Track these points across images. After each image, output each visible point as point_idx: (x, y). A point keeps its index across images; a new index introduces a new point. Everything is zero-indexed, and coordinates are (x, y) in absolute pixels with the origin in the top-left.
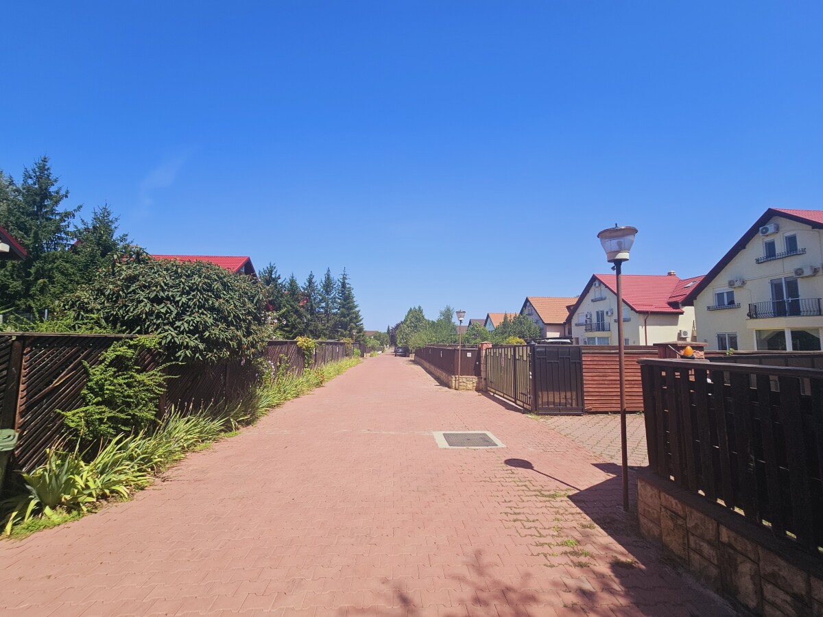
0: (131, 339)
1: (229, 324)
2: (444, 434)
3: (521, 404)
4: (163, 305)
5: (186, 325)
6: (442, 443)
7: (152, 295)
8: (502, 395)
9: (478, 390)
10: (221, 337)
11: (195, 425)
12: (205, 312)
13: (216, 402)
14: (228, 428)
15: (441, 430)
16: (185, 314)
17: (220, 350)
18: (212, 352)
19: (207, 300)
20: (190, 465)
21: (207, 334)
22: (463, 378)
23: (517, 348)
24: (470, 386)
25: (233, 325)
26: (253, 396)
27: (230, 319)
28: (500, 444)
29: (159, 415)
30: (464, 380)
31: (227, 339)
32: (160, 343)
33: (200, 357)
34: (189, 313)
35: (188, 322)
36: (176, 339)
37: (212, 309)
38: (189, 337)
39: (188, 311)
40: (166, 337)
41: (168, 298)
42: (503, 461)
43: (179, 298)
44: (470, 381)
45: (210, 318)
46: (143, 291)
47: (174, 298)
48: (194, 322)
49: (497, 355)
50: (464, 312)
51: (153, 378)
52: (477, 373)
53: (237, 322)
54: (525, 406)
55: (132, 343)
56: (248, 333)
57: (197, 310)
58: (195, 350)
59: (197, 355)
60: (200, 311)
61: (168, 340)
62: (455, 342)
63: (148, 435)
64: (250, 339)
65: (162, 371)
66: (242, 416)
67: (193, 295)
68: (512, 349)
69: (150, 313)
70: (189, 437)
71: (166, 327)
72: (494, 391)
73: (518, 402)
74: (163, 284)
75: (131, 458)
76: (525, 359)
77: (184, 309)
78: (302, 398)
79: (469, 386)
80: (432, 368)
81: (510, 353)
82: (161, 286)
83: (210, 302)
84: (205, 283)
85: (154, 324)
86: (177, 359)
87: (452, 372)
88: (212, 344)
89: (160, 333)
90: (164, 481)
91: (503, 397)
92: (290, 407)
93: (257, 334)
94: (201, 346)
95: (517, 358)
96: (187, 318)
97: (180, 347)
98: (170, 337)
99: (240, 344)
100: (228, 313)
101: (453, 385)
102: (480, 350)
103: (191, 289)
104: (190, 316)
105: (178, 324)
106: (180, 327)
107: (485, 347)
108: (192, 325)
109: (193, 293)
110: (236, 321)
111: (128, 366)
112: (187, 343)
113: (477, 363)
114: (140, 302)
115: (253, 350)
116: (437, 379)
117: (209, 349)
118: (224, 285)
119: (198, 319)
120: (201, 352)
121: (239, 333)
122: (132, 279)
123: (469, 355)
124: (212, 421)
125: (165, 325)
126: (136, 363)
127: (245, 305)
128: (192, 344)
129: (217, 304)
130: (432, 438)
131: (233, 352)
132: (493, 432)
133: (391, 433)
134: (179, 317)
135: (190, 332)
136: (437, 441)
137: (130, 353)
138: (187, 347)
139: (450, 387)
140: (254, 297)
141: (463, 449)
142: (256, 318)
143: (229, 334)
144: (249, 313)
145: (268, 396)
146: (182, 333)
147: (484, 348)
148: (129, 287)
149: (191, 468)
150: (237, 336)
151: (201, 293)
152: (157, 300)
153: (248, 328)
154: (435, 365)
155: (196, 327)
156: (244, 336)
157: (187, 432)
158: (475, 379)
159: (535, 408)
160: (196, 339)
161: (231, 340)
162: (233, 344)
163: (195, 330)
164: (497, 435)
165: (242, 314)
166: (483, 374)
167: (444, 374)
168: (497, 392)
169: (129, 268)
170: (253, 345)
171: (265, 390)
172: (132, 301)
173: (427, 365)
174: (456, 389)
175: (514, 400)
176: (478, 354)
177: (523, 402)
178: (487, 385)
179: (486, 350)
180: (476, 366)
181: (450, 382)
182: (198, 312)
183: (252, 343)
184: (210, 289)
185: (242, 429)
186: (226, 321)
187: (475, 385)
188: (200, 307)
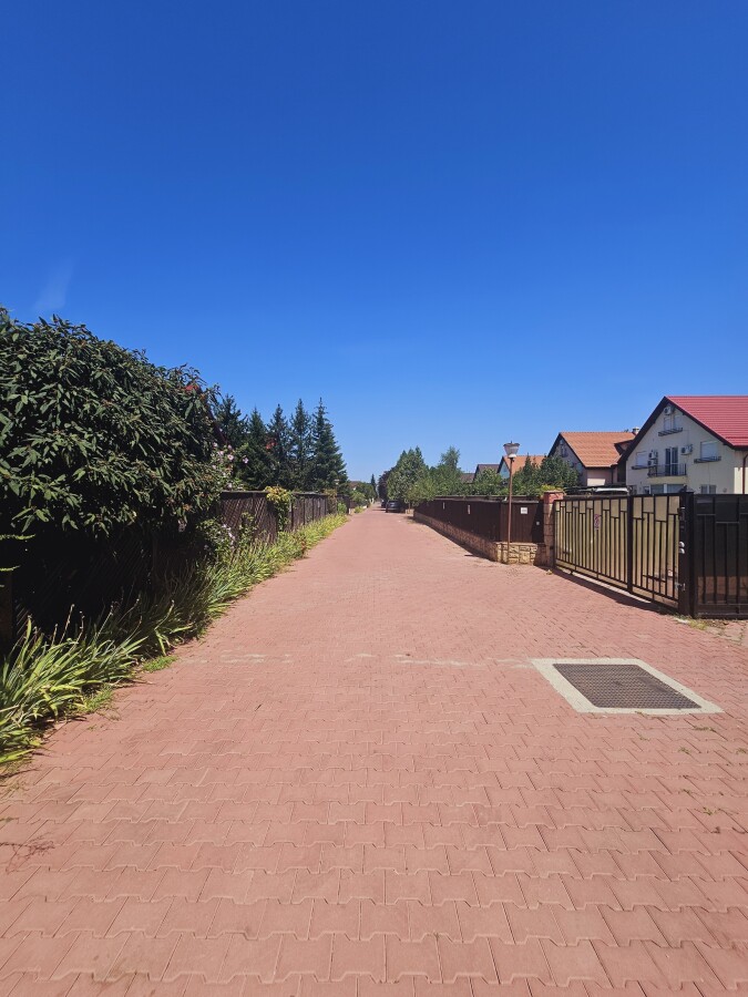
1: (134, 454)
2: (556, 666)
3: (650, 595)
8: (595, 575)
9: (538, 563)
10: (115, 480)
11: (77, 660)
12: (79, 429)
14: (150, 651)
15: (543, 655)
16: (35, 432)
17: (117, 508)
18: (97, 511)
19: (80, 404)
21: (81, 473)
22: (515, 546)
24: (526, 558)
25: (142, 457)
26: (201, 585)
27: (133, 443)
30: (517, 549)
31: (129, 483)
33: (73, 523)
34: (41, 431)
35: (40, 448)
36: (12, 484)
38: (43, 480)
39: (39, 426)
43: (15, 396)
44: (528, 550)
45: (90, 440)
48: (52, 449)
49: (583, 510)
50: (517, 445)
52: (536, 536)
53: (151, 450)
54: (658, 598)
56: (176, 475)
57: (59, 422)
58: (58, 507)
59: (65, 520)
60: (67, 426)
64: (181, 485)
66: (177, 626)
68: (624, 503)
70: (61, 687)
72: (573, 567)
73: (635, 589)
76: (662, 518)
77: (30, 421)
78: (280, 578)
79: (524, 558)
80: (451, 529)
81: (617, 508)
83: (87, 407)
84: (72, 366)
87: (497, 536)
88: (98, 495)
91: (597, 579)
93: (194, 478)
94: (73, 500)
95: (637, 514)
96: (38, 440)
97: (22, 501)
99: (158, 493)
100: (129, 431)
101: (499, 556)
102: (542, 503)
103: (43, 377)
104: (45, 435)
105: (18, 451)
106: (21, 459)
107: (552, 498)
108: (48, 455)
109: (47, 387)
110: (148, 450)
112: (40, 493)
113: (538, 523)
115: (188, 508)
116: (463, 544)
117: (89, 506)
119: (62, 442)
120: (74, 513)
121: (157, 474)
123: (524, 511)
124: (118, 644)
127: (165, 419)
128: (49, 495)
129: (102, 413)
131: (145, 511)
134: (18, 437)
135: (46, 469)
136: (558, 690)
138: (40, 501)
139: (493, 560)
140: (185, 407)
142: (191, 447)
143: (132, 475)
144: (179, 436)
145: (225, 582)
146: (26, 471)
147: (551, 501)
150: (151, 479)
151: (67, 387)
153: (174, 465)
154: (456, 524)
155: (59, 459)
156: (169, 481)
157: (56, 677)
158: (534, 547)
159: (687, 605)
160: (62, 485)
161: (139, 487)
162: (144, 495)
163: (56, 467)
165: (160, 435)
166: (548, 541)
167: (477, 539)
168: (578, 569)
170: (188, 499)
171: (222, 571)
173: (440, 525)
174: (503, 562)
175: (626, 586)
176: (538, 509)
177: (653, 592)
178: (554, 557)
179: (554, 503)
180: (535, 528)
181: (492, 552)
182: (62, 427)
183: (184, 492)
184: (84, 378)
185: (179, 649)
186: (124, 447)
187: (534, 556)
188: (65, 419)
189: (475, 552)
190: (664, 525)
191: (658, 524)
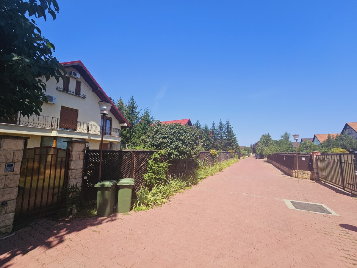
0: (158, 151)
1: (187, 145)
2: (291, 201)
3: (350, 191)
4: (166, 140)
5: (173, 146)
6: (291, 207)
7: (163, 136)
8: (332, 183)
9: (312, 179)
10: (184, 150)
11: (177, 183)
12: (179, 141)
13: (183, 175)
14: (188, 185)
15: (289, 199)
16: (173, 142)
17: (184, 155)
18: (182, 156)
19: (179, 137)
20: (177, 198)
21: (180, 149)
22: (301, 172)
23: (342, 156)
24: (306, 176)
25: (188, 146)
26: (195, 174)
27: (187, 143)
28: (334, 213)
29: (167, 178)
30: (301, 173)
31: (186, 151)
32: (166, 153)
35: (174, 145)
37: (181, 140)
38: (174, 151)
39: (173, 141)
40: (167, 151)
41: (167, 137)
42: (338, 225)
43: (171, 137)
44: (307, 174)
45: (180, 143)
46: (160, 135)
47: (169, 137)
49: (326, 159)
50: (298, 135)
51: (164, 165)
52: (311, 168)
54: (353, 192)
55: (158, 153)
56: (193, 149)
58: (176, 155)
59: (177, 157)
61: (168, 152)
62: (292, 152)
63: (164, 185)
64: (194, 151)
65: (167, 162)
66: (192, 181)
67: (175, 136)
68: (338, 156)
69: (163, 143)
70: (176, 187)
71: (167, 147)
72: (325, 181)
73: (346, 189)
74: (166, 132)
75: (160, 192)
76: (350, 162)
77: (172, 141)
79: (305, 176)
80: (279, 165)
81: (336, 158)
82: (165, 133)
83: (180, 138)
84: (178, 131)
85: (164, 146)
86: (171, 158)
87: (293, 167)
88: (182, 153)
89: (166, 149)
90: (170, 202)
91: (333, 185)
92: (209, 179)
93: (196, 149)
94: (178, 154)
95: (343, 161)
96: (173, 144)
97: (172, 154)
98: (169, 151)
99: (190, 153)
100: (186, 141)
101: (294, 175)
102: (311, 156)
103: (174, 133)
104: (174, 143)
105: (171, 146)
106: (171, 147)
107: (315, 154)
109: (174, 135)
110: (189, 144)
111: (158, 160)
113: (310, 164)
114: (160, 139)
115: (195, 155)
116: (283, 171)
118: (184, 131)
119: (177, 144)
121: (190, 149)
122: (157, 131)
123: (304, 159)
124: (183, 182)
125: (167, 146)
126: (160, 160)
127: (191, 138)
129: (182, 138)
130: (284, 202)
131: (189, 156)
132: (327, 205)
133: (259, 196)
134: (171, 144)
135: (174, 149)
136: (287, 205)
137: (158, 156)
138: (174, 154)
139: (291, 176)
140: (194, 134)
141: (306, 212)
142: (195, 143)
143: (187, 149)
144: (193, 141)
145: (201, 174)
146: (172, 149)
148: (156, 134)
149: (177, 199)
151: (177, 135)
152: (164, 138)
153: (193, 147)
154: (281, 164)
155: (176, 147)
157: (175, 185)
158: (309, 173)
160: (176, 151)
161: (188, 151)
162: (188, 153)
163: (176, 148)
164: (331, 208)
165: (191, 141)
166: (315, 170)
167: (287, 169)
168: (327, 181)
169: (156, 128)
170: (195, 153)
171: (200, 171)
172: (157, 139)
173: (276, 163)
174: (296, 177)
175: (342, 188)
176: (310, 159)
177: (351, 189)
178: (318, 177)
179: (316, 156)
180: (309, 166)
181: (291, 174)
182: (176, 141)
183: (195, 152)
184: (180, 133)
185: (193, 186)
186: (185, 144)
187: (310, 176)
188: (177, 140)
189: (286, 174)
190: (351, 164)
191: (349, 164)
